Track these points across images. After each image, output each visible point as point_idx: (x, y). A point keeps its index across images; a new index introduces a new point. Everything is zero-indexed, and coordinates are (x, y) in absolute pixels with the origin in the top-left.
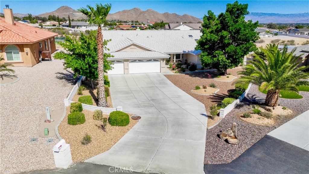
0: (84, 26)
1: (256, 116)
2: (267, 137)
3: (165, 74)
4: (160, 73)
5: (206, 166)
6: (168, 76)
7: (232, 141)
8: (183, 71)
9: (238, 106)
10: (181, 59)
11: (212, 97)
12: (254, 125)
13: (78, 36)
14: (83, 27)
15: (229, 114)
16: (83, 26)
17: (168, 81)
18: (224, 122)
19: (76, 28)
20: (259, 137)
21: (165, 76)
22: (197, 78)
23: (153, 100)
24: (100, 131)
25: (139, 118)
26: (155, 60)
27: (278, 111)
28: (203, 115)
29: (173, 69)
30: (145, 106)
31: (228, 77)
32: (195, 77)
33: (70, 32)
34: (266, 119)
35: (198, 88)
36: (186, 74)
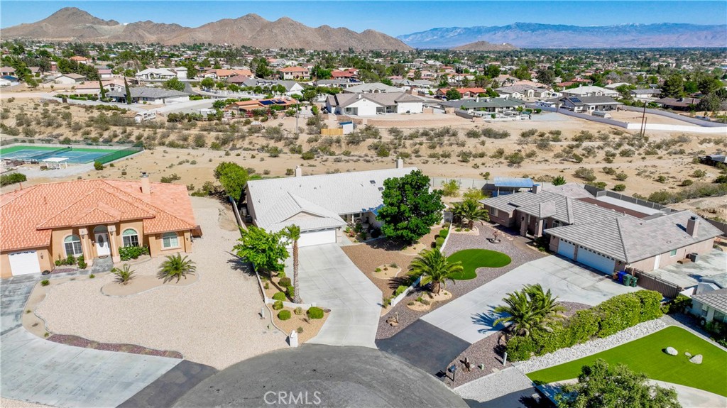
0: (160, 98)
1: (419, 303)
2: (419, 320)
3: (342, 245)
4: (336, 245)
5: (376, 340)
6: (345, 249)
7: (394, 324)
8: (363, 238)
9: (410, 293)
10: (360, 217)
11: (391, 282)
12: (414, 311)
13: (158, 130)
14: (158, 102)
15: (399, 303)
16: (157, 98)
17: (347, 259)
18: (394, 310)
19: (141, 102)
20: (413, 321)
21: (342, 247)
22: (381, 250)
23: (335, 289)
24: (305, 323)
25: (329, 311)
26: (329, 229)
27: (440, 296)
28: (379, 304)
29: (352, 236)
30: (330, 298)
31: (415, 249)
32: (377, 248)
33: (138, 119)
34: (425, 305)
35: (378, 270)
36: (368, 243)
